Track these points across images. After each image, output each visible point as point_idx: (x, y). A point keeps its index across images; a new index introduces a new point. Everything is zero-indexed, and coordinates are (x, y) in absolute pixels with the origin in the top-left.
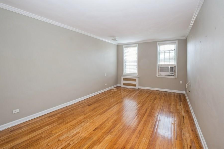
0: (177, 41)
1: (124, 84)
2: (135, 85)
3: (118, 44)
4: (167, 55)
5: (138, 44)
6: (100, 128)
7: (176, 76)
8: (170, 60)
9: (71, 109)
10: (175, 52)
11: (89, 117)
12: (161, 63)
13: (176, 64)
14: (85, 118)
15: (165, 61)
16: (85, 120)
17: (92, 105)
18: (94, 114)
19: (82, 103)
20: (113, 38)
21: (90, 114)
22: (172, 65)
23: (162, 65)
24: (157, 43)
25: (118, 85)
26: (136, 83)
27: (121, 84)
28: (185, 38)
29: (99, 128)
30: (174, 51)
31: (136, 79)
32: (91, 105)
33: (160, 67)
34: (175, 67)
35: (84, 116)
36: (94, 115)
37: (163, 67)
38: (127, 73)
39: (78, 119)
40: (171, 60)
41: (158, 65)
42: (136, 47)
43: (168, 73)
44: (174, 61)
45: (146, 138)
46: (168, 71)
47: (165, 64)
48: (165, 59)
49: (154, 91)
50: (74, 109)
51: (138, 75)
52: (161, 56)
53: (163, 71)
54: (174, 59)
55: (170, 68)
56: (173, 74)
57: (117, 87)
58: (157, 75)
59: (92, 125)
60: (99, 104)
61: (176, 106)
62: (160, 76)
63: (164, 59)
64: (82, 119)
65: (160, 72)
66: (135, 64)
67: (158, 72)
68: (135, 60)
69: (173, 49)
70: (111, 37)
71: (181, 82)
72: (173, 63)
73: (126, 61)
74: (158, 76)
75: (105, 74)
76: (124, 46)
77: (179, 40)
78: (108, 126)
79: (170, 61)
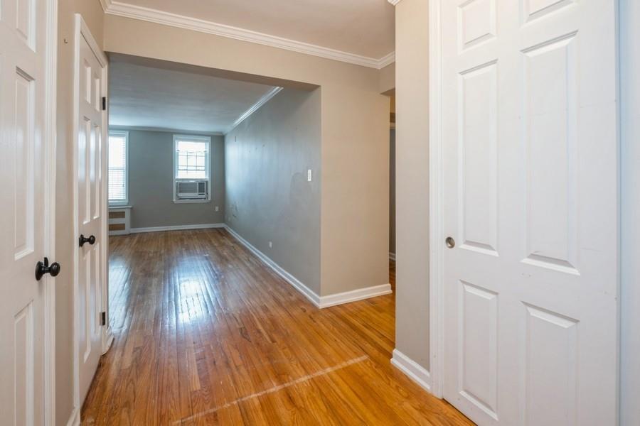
2: (122, 227)
4: (192, 161)
5: (127, 132)
7: (209, 199)
8: (197, 170)
10: (206, 156)
12: (181, 175)
13: (208, 177)
15: (188, 171)
22: (201, 179)
23: (183, 180)
24: (174, 136)
26: (125, 221)
30: (204, 155)
33: (180, 184)
34: (207, 182)
40: (199, 170)
41: (178, 180)
43: (196, 195)
44: (205, 172)
46: (195, 191)
47: (189, 177)
48: (189, 168)
51: (129, 203)
52: (181, 161)
53: (185, 192)
54: (203, 168)
55: (198, 184)
56: (204, 196)
58: (174, 200)
61: (218, 240)
62: (180, 200)
63: (186, 168)
65: (180, 192)
66: (120, 177)
67: (177, 192)
68: (119, 169)
69: (203, 151)
71: (217, 209)
72: (203, 175)
74: (176, 202)
77: (212, 137)
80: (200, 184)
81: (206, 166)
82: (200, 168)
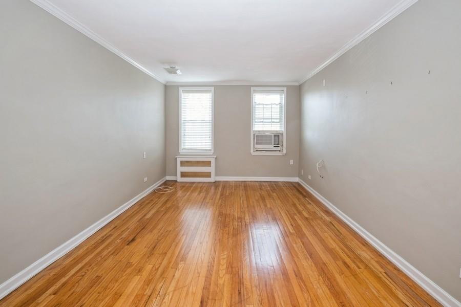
0: (285, 89)
1: (184, 175)
2: (208, 175)
3: (167, 82)
4: (267, 114)
5: (213, 88)
6: (210, 297)
7: (285, 151)
8: (272, 122)
9: (80, 266)
11: (158, 276)
12: (257, 127)
13: (283, 130)
14: (148, 282)
15: (264, 123)
16: (152, 288)
17: (138, 240)
18: (165, 262)
19: (103, 241)
20: (169, 67)
21: (151, 266)
22: (277, 131)
23: (259, 131)
24: (252, 89)
25: (168, 178)
26: (211, 169)
27: (176, 175)
28: (297, 84)
29: (208, 298)
30: (278, 106)
31: (210, 162)
32: (133, 240)
33: (257, 136)
34: (282, 134)
35: (137, 278)
36: (166, 268)
37: (262, 136)
38: (188, 149)
39: (128, 291)
40: (274, 122)
41: (254, 131)
42: (209, 92)
43: (271, 147)
44: (279, 124)
45: (318, 285)
46: (270, 144)
47: (264, 129)
48: (265, 120)
49: (247, 182)
50: (89, 264)
51: (214, 153)
52: (258, 114)
53: (261, 144)
54: (278, 120)
55: (273, 136)
56: (279, 149)
57: (166, 183)
58: (252, 152)
59: (184, 295)
60: (155, 231)
62: (258, 152)
63: (262, 120)
64: (143, 289)
65: (257, 144)
66: (207, 129)
67: (254, 145)
68: (206, 122)
69: (277, 103)
70: (163, 63)
71: (292, 162)
72: (277, 127)
73: (185, 121)
74: (253, 154)
75: (145, 153)
76: (181, 89)
77: (289, 87)
78: (225, 284)
79: (273, 124)
80: (275, 135)
81: (281, 119)
82: (275, 120)
